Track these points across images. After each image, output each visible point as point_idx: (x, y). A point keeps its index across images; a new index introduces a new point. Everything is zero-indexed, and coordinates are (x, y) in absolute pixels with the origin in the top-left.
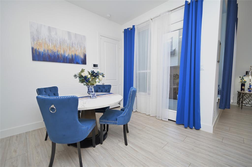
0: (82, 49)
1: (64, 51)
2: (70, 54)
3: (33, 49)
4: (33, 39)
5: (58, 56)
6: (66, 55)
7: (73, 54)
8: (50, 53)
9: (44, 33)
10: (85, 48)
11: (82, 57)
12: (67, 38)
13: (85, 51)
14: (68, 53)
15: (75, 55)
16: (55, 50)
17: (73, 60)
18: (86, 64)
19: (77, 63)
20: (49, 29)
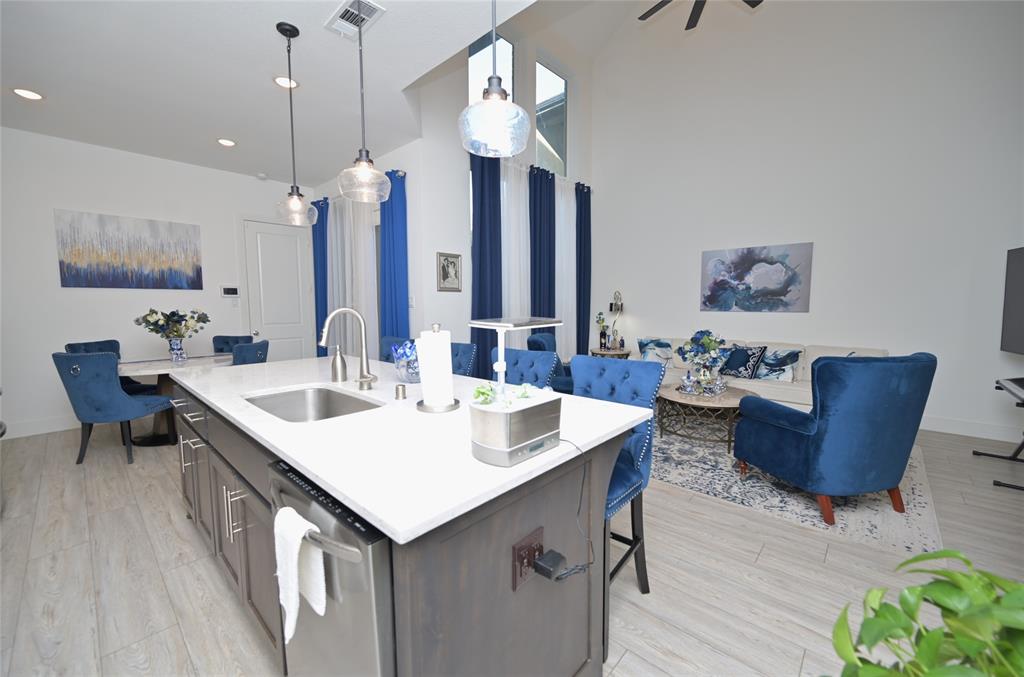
0: (190, 254)
1: (138, 264)
2: (157, 270)
3: (61, 263)
4: (63, 244)
5: (124, 274)
6: (146, 272)
7: (165, 267)
10: (196, 253)
11: (190, 273)
12: (146, 235)
13: (198, 261)
14: (151, 268)
15: (171, 270)
16: (116, 263)
17: (164, 281)
18: (201, 288)
19: (176, 287)
20: (102, 220)
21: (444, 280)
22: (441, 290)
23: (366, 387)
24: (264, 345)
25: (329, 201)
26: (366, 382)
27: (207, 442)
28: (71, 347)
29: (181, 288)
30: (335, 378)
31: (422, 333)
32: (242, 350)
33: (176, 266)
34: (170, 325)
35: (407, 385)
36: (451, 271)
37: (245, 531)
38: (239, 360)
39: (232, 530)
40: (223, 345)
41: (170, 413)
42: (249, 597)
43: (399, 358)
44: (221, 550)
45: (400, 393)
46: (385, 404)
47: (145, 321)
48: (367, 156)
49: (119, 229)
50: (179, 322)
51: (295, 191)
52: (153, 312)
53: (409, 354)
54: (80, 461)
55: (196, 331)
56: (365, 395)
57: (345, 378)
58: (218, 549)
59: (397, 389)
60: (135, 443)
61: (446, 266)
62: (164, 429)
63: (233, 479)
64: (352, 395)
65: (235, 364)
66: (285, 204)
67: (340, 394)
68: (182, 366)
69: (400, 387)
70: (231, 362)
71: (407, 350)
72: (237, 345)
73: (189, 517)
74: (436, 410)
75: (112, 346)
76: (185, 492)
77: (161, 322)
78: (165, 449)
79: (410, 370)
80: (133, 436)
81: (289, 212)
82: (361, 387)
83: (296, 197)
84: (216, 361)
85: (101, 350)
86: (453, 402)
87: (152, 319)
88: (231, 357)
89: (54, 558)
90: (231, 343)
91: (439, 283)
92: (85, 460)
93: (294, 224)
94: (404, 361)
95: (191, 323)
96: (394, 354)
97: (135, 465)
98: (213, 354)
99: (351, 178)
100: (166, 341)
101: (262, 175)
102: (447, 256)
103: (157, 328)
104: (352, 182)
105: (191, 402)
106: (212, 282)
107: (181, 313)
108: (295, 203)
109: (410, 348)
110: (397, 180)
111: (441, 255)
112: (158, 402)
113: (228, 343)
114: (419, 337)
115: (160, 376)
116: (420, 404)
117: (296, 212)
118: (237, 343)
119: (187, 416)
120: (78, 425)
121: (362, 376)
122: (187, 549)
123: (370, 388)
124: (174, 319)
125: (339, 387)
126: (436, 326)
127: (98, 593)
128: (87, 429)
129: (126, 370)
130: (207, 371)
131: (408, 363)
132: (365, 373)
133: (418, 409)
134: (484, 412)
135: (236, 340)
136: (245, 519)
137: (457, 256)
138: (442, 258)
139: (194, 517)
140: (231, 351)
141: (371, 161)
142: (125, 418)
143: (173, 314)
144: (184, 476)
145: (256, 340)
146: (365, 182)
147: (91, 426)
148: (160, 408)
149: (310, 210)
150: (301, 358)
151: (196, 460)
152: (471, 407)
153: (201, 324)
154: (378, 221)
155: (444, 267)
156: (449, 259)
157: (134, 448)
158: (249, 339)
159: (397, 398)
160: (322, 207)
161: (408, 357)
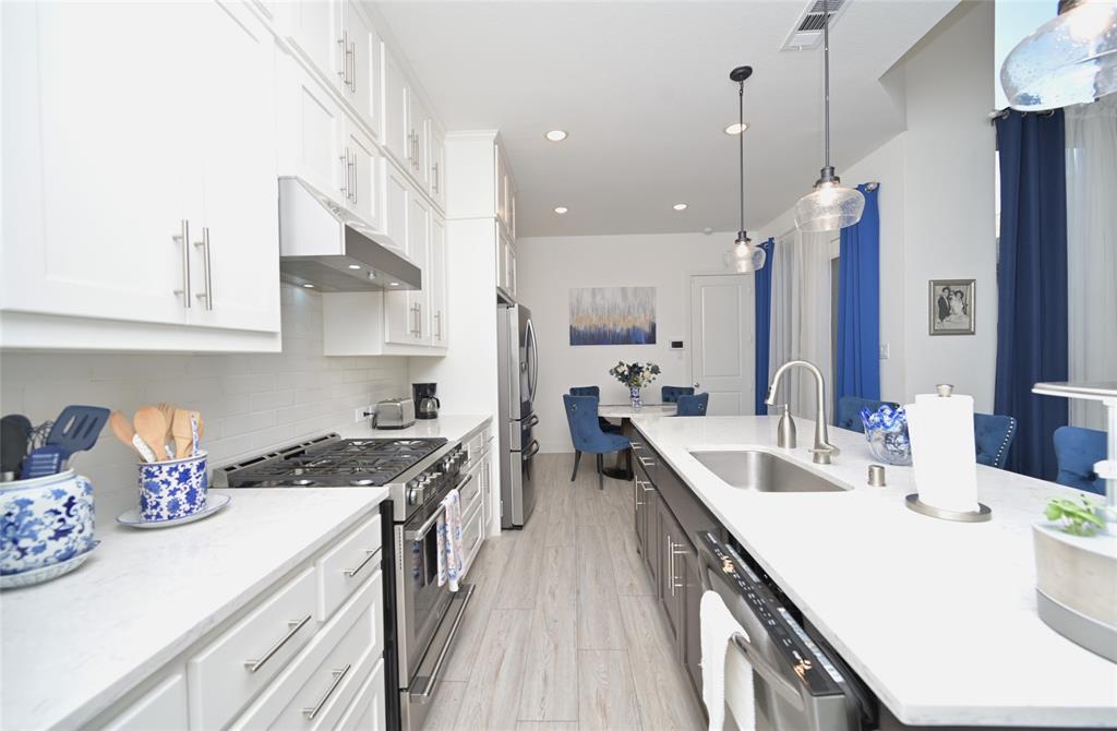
0: (648, 313)
1: (615, 325)
2: (625, 328)
3: (571, 327)
4: (572, 313)
5: (605, 333)
6: (618, 331)
7: (630, 326)
8: (593, 330)
9: (587, 299)
10: (653, 311)
11: (647, 329)
12: (619, 300)
13: (654, 318)
14: (621, 327)
15: (634, 328)
16: (601, 326)
17: (629, 338)
18: (654, 342)
19: (637, 343)
20: (594, 292)
21: (942, 318)
22: (935, 333)
23: (822, 460)
24: (705, 398)
25: (775, 241)
26: (822, 452)
27: (656, 487)
28: (572, 390)
29: (640, 343)
30: (781, 443)
31: (918, 397)
32: (686, 402)
33: (638, 324)
34: (631, 375)
35: (887, 467)
36: (956, 305)
37: (685, 587)
38: (683, 412)
39: (674, 584)
40: (670, 395)
41: (628, 452)
42: (686, 661)
43: (872, 428)
44: (663, 596)
45: (876, 477)
46: (853, 488)
47: (615, 371)
48: (832, 173)
49: (603, 298)
50: (638, 373)
51: (743, 237)
52: (621, 364)
53: (888, 424)
54: (573, 480)
55: (650, 381)
56: (821, 469)
57: (793, 445)
58: (660, 593)
59: (871, 471)
60: (605, 473)
61: (946, 301)
62: (623, 466)
63: (676, 530)
64: (804, 467)
65: (679, 414)
66: (732, 252)
67: (786, 463)
68: (638, 412)
69: (876, 470)
70: (675, 412)
71: (886, 419)
72: (680, 397)
73: (639, 552)
74: (942, 514)
75: (594, 391)
76: (637, 528)
77: (626, 373)
78: (623, 482)
79: (890, 447)
80: (605, 466)
81: (735, 260)
82: (816, 458)
83: (743, 243)
84: (664, 410)
85: (589, 394)
86: (978, 509)
87: (620, 370)
88: (676, 407)
89: (557, 551)
90: (676, 394)
91: (932, 324)
92: (577, 479)
93: (739, 271)
94: (879, 433)
95: (647, 374)
96: (865, 422)
97: (604, 492)
98: (661, 402)
99: (810, 205)
100: (628, 389)
101: (709, 229)
102: (947, 285)
103: (624, 378)
104: (811, 209)
105: (645, 447)
106: (664, 337)
107: (640, 365)
108: (743, 250)
109: (891, 416)
110: (871, 195)
111: (937, 283)
112: (620, 441)
113: (672, 394)
114: (913, 401)
115: (624, 419)
116: (912, 499)
117: (742, 259)
118: (681, 393)
119: (642, 459)
120: (574, 451)
121: (817, 445)
122: (636, 582)
123: (828, 462)
124: (635, 370)
125: (785, 453)
126: (945, 389)
127: (578, 592)
128: (578, 454)
129: (603, 412)
130: (656, 419)
131: (887, 436)
132: (822, 442)
133: (909, 507)
134: (1073, 549)
135: (680, 390)
136: (685, 575)
137: (967, 283)
138: (939, 289)
139: (643, 552)
140: (676, 401)
141: (837, 179)
142: (601, 452)
143: (635, 366)
144: (636, 513)
145: (697, 392)
146: (828, 205)
147: (580, 453)
148: (622, 447)
149: (756, 254)
150: (739, 414)
151: (647, 502)
152: (1035, 530)
153: (654, 375)
154: (836, 252)
155: (941, 301)
156: (953, 288)
157: (605, 477)
158: (692, 390)
159: (871, 482)
160: (768, 247)
161: (887, 427)
